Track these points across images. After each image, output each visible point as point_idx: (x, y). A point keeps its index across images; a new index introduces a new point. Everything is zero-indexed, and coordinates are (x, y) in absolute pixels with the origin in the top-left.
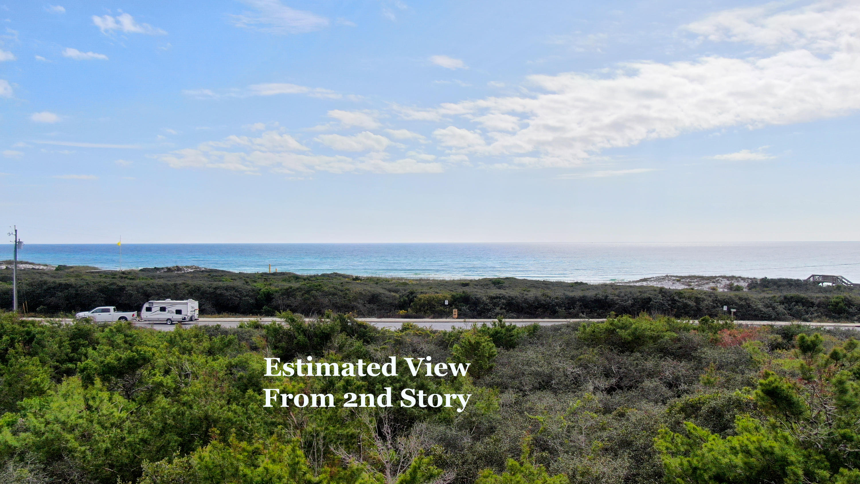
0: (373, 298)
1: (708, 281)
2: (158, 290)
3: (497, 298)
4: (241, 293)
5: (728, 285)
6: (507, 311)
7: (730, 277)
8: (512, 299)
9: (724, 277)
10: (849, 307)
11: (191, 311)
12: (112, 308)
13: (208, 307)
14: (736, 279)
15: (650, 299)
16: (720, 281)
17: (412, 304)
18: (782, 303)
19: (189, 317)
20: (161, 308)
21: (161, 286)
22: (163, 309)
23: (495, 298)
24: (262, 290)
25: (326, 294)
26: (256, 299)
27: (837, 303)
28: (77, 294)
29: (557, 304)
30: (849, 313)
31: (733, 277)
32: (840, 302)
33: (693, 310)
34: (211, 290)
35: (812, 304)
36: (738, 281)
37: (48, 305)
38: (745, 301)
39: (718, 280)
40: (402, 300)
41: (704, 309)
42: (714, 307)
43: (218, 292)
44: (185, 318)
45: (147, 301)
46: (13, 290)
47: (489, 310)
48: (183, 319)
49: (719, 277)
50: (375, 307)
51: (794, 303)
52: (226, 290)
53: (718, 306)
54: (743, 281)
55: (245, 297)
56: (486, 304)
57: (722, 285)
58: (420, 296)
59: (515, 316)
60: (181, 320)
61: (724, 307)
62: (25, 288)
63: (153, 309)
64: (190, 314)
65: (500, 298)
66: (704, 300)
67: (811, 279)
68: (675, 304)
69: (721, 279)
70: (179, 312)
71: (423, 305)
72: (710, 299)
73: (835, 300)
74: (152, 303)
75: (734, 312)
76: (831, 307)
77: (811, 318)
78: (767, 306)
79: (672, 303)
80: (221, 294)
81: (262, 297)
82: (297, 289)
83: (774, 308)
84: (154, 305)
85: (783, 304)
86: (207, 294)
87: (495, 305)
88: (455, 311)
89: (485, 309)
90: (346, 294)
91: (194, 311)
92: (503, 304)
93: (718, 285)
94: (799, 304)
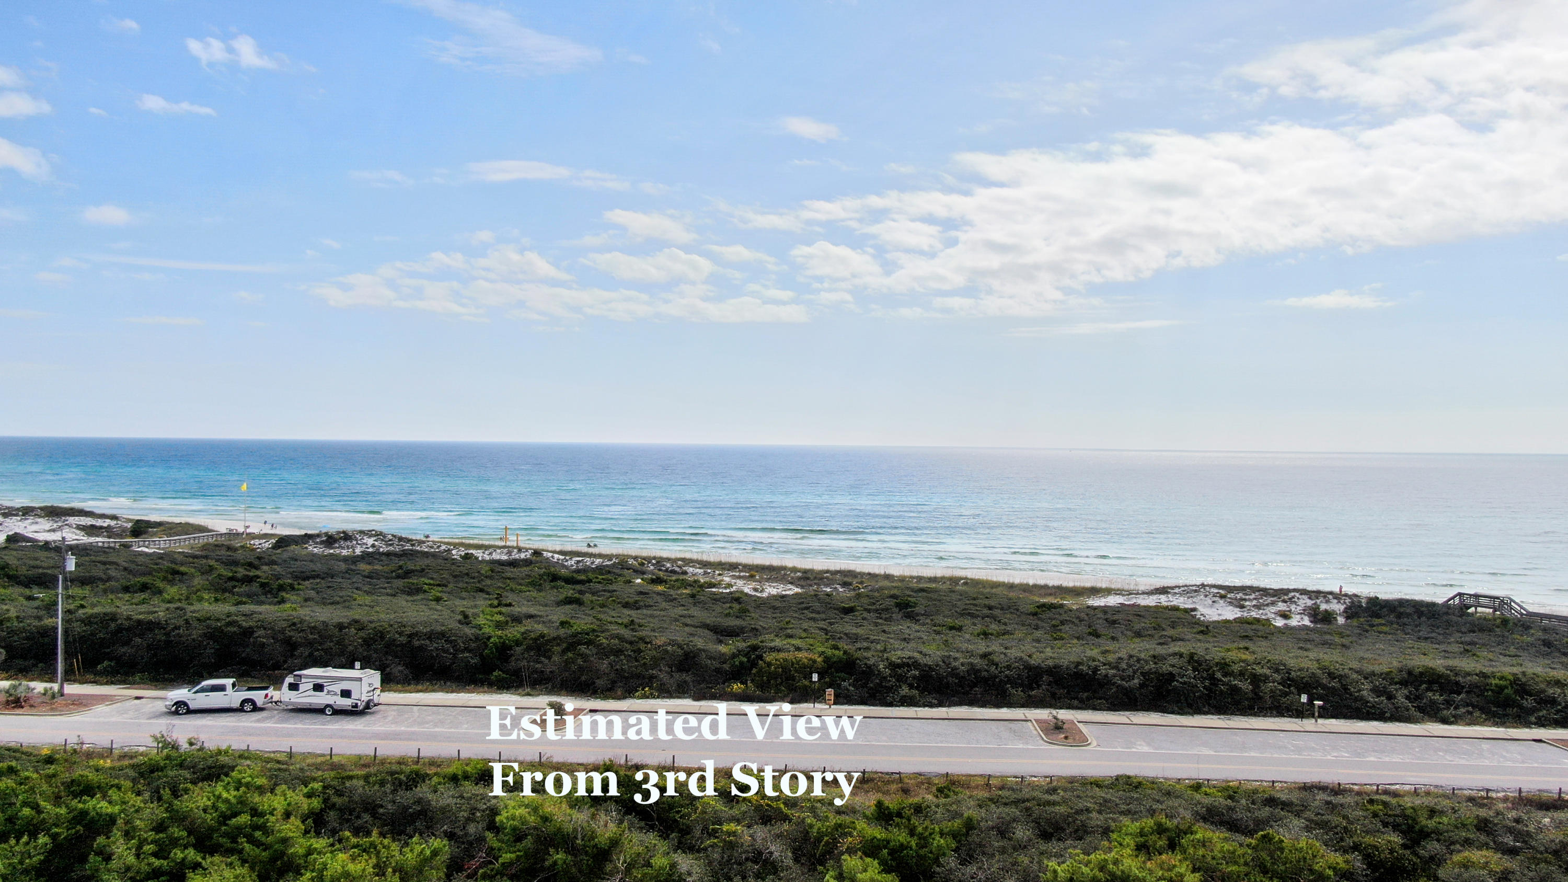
0: (687, 659)
1: (1275, 599)
2: (311, 636)
3: (903, 665)
4: (454, 643)
5: (1310, 608)
6: (922, 692)
7: (1314, 592)
8: (930, 668)
9: (1304, 592)
10: (1523, 698)
11: (368, 692)
12: (228, 682)
13: (397, 669)
14: (1325, 597)
15: (1171, 677)
16: (1296, 599)
17: (754, 671)
18: (1404, 683)
19: (364, 704)
20: (314, 685)
21: (314, 628)
22: (318, 688)
23: (899, 666)
24: (492, 640)
25: (604, 652)
26: (481, 655)
27: (1501, 689)
28: (168, 643)
29: (1009, 680)
30: (1521, 707)
31: (1318, 593)
32: (1506, 687)
33: (1247, 699)
34: (403, 639)
35: (1457, 688)
36: (1328, 602)
37: (118, 659)
38: (1340, 681)
39: (1293, 597)
40: (737, 663)
41: (1267, 697)
42: (1286, 694)
43: (416, 643)
44: (357, 704)
45: (291, 672)
46: (57, 628)
47: (890, 689)
48: (353, 707)
49: (1295, 590)
50: (688, 677)
51: (1424, 686)
52: (430, 638)
53: (1291, 693)
54: (1336, 601)
55: (463, 651)
56: (885, 678)
57: (1299, 608)
58: (769, 657)
59: (936, 702)
60: (350, 708)
61: (1303, 696)
62: (78, 628)
63: (302, 687)
64: (365, 698)
65: (908, 665)
66: (1266, 678)
67: (1457, 600)
68: (1216, 685)
69: (1297, 595)
70: (346, 694)
71: (773, 676)
72: (1277, 677)
73: (1497, 681)
74: (300, 676)
75: (1319, 707)
76: (1490, 693)
77: (1454, 716)
78: (1376, 691)
79: (1211, 684)
80: (421, 648)
81: (492, 653)
82: (554, 639)
83: (1390, 697)
84: (303, 680)
85: (1406, 686)
86: (397, 646)
87: (901, 679)
88: (830, 692)
89: (882, 687)
90: (639, 651)
91: (373, 690)
92: (914, 677)
93: (1293, 607)
94: (1435, 687)
